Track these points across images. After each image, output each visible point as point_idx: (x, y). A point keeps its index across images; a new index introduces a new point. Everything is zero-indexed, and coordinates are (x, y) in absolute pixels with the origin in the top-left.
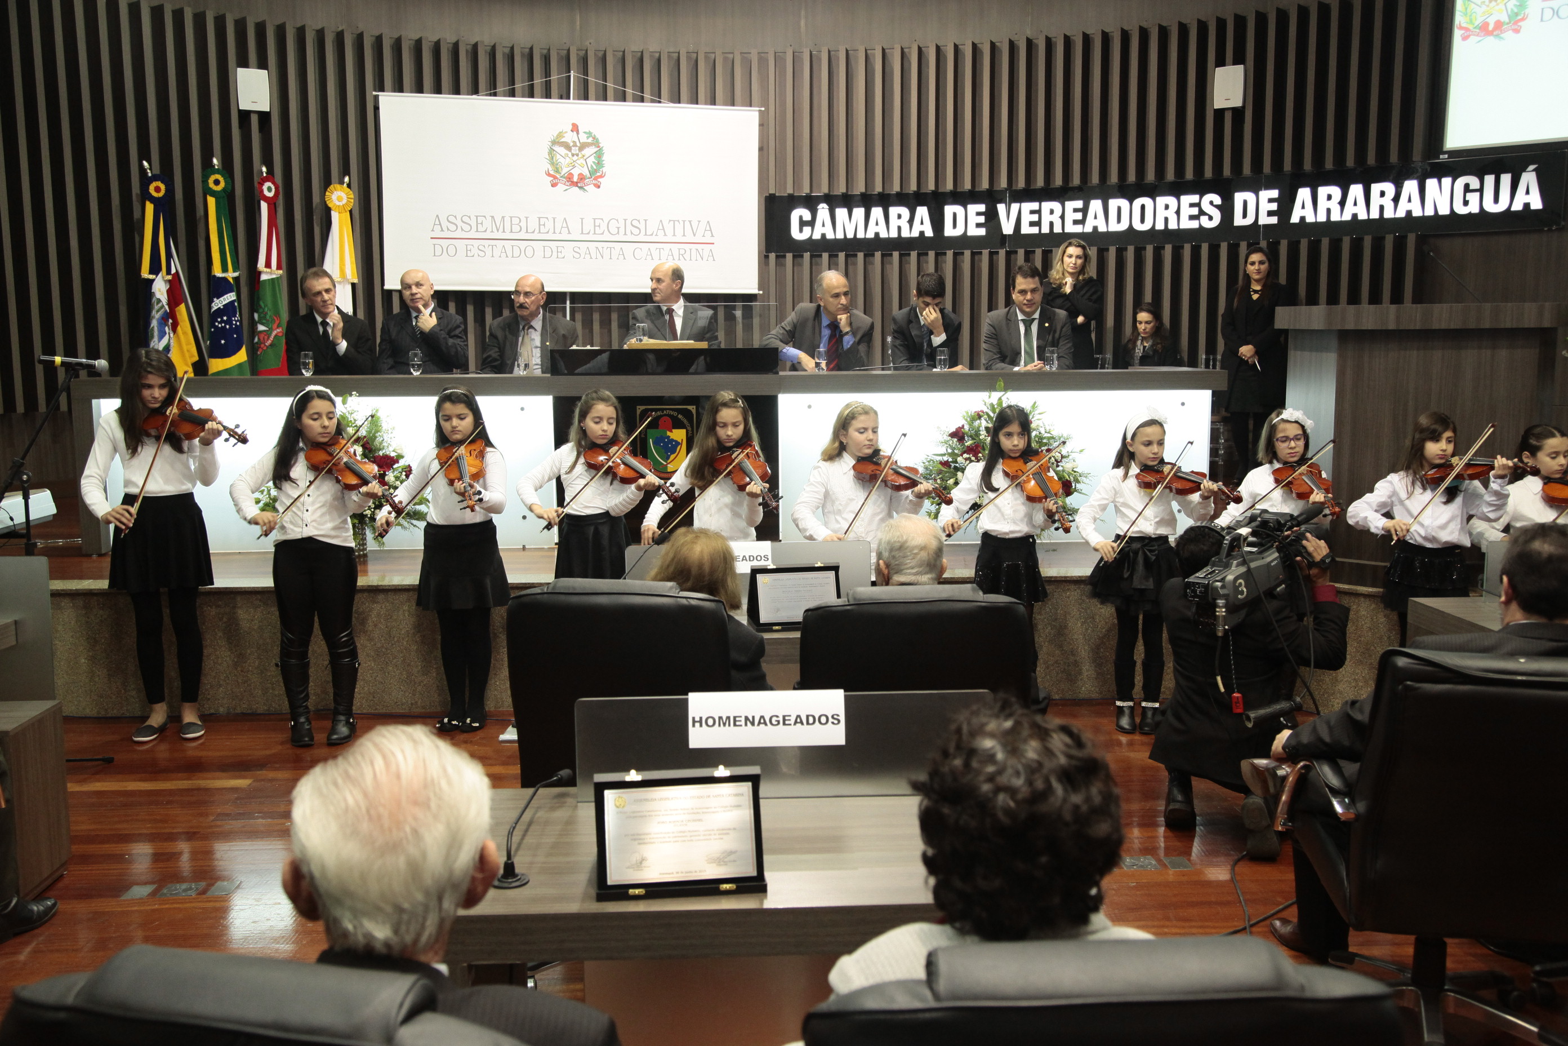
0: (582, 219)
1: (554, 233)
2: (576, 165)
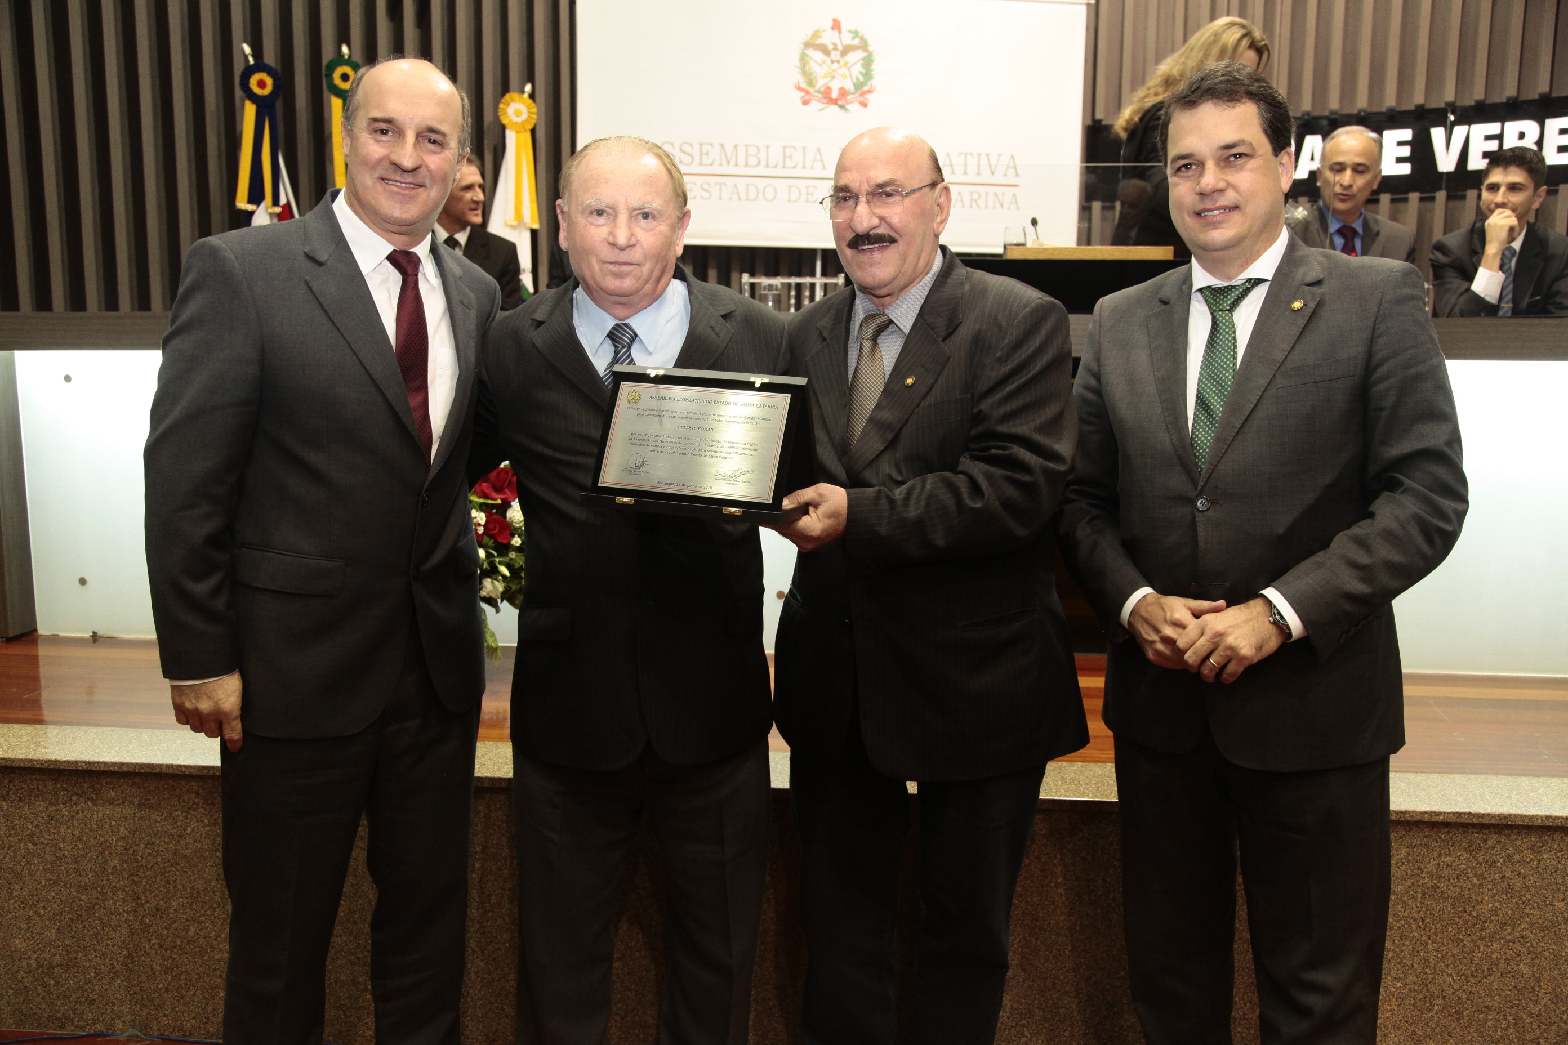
2: (836, 75)
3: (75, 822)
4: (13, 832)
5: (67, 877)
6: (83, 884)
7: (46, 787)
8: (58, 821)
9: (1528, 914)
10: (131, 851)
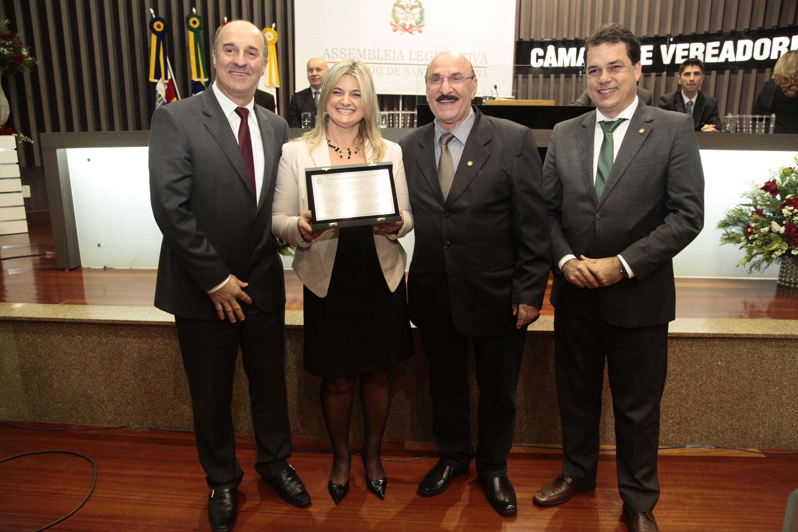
0: (411, 51)
1: (394, 59)
2: (408, 19)
3: (109, 345)
4: (84, 348)
5: (107, 366)
6: (113, 369)
7: (96, 330)
8: (102, 344)
9: (686, 371)
10: (132, 356)
